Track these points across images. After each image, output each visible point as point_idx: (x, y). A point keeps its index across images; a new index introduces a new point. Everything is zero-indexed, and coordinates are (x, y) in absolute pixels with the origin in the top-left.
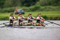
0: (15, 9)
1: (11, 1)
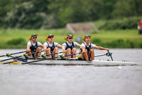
0: (139, 21)
1: (131, 3)
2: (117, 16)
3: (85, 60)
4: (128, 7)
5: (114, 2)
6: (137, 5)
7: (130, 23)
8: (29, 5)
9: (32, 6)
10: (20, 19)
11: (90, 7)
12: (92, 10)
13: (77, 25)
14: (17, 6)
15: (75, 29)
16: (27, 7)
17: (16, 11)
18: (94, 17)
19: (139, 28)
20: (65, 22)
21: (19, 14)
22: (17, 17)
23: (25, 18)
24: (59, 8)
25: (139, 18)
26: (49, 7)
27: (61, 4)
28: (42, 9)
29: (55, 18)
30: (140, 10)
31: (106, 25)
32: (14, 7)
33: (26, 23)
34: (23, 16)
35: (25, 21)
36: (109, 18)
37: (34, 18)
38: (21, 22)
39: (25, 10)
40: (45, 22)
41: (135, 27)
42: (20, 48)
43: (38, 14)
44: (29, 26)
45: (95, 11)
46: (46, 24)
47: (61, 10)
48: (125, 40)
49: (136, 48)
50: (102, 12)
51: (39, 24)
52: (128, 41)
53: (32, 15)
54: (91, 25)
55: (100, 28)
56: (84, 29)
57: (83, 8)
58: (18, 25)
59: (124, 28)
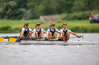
2: (75, 10)
3: (63, 40)
4: (82, 4)
5: (73, 1)
6: (89, 3)
7: (84, 15)
8: (14, 3)
9: (15, 4)
10: (7, 13)
11: (57, 4)
12: (57, 7)
13: (47, 17)
14: (5, 4)
15: (45, 20)
16: (12, 5)
17: (5, 7)
18: (59, 12)
19: (90, 19)
20: (39, 15)
21: (7, 9)
22: (5, 11)
23: (11, 12)
24: (34, 5)
25: (91, 12)
26: (28, 5)
27: (36, 3)
28: (23, 6)
29: (31, 12)
30: (91, 6)
31: (67, 17)
32: (3, 4)
33: (12, 16)
34: (10, 10)
35: (11, 14)
36: (70, 12)
37: (17, 12)
38: (8, 15)
39: (10, 7)
40: (25, 15)
41: (87, 18)
42: (7, 33)
43: (20, 9)
44: (14, 18)
45: (60, 8)
46: (26, 16)
47: (36, 6)
48: (81, 27)
49: (89, 32)
50: (64, 8)
51: (20, 16)
52: (83, 28)
53: (15, 10)
54: (57, 17)
55: (63, 19)
56: (52, 20)
57: (52, 5)
58: (6, 17)
59: (80, 19)
